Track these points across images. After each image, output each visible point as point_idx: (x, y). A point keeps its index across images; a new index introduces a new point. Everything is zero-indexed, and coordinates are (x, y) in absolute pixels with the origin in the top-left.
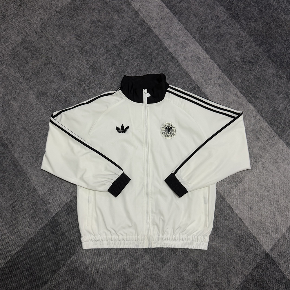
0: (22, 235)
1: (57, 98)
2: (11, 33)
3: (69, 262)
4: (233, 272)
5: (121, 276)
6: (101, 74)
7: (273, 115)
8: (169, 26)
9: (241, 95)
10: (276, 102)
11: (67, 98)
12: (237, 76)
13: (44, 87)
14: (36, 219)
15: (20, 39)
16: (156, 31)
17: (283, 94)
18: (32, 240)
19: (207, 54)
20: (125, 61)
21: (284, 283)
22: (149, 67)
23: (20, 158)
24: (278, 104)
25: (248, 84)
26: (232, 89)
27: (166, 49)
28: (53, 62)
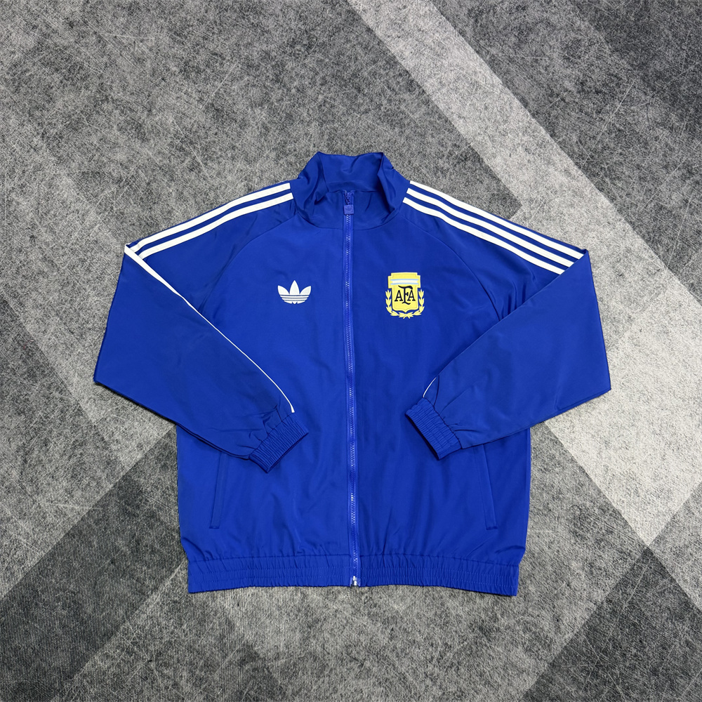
0: (49, 520)
1: (128, 184)
2: (9, 26)
3: (168, 583)
4: (567, 595)
5: (296, 612)
6: (234, 125)
7: (655, 219)
8: (401, 6)
9: (580, 172)
10: (663, 187)
11: (151, 183)
12: (567, 127)
13: (96, 158)
14: (85, 481)
15: (31, 42)
16: (369, 20)
17: (679, 169)
18: (75, 533)
19: (494, 74)
20: (293, 91)
21: (689, 619)
22: (353, 107)
23: (41, 334)
24: (668, 193)
25: (594, 147)
26: (556, 158)
27: (395, 63)
28: (115, 98)
